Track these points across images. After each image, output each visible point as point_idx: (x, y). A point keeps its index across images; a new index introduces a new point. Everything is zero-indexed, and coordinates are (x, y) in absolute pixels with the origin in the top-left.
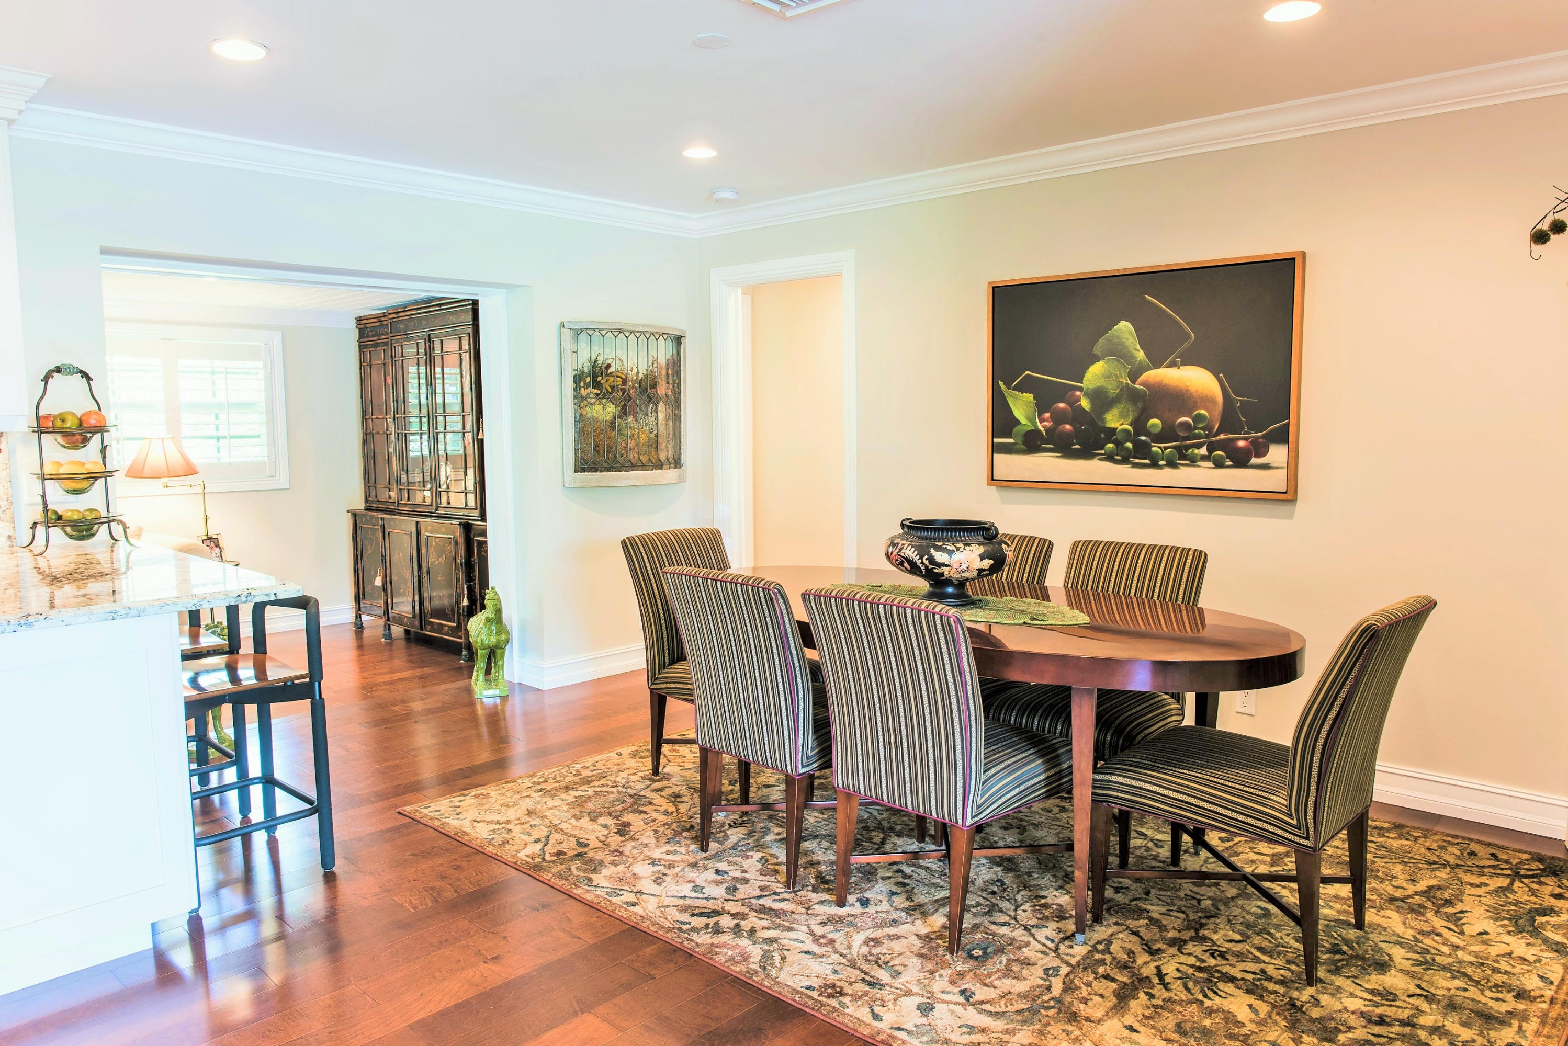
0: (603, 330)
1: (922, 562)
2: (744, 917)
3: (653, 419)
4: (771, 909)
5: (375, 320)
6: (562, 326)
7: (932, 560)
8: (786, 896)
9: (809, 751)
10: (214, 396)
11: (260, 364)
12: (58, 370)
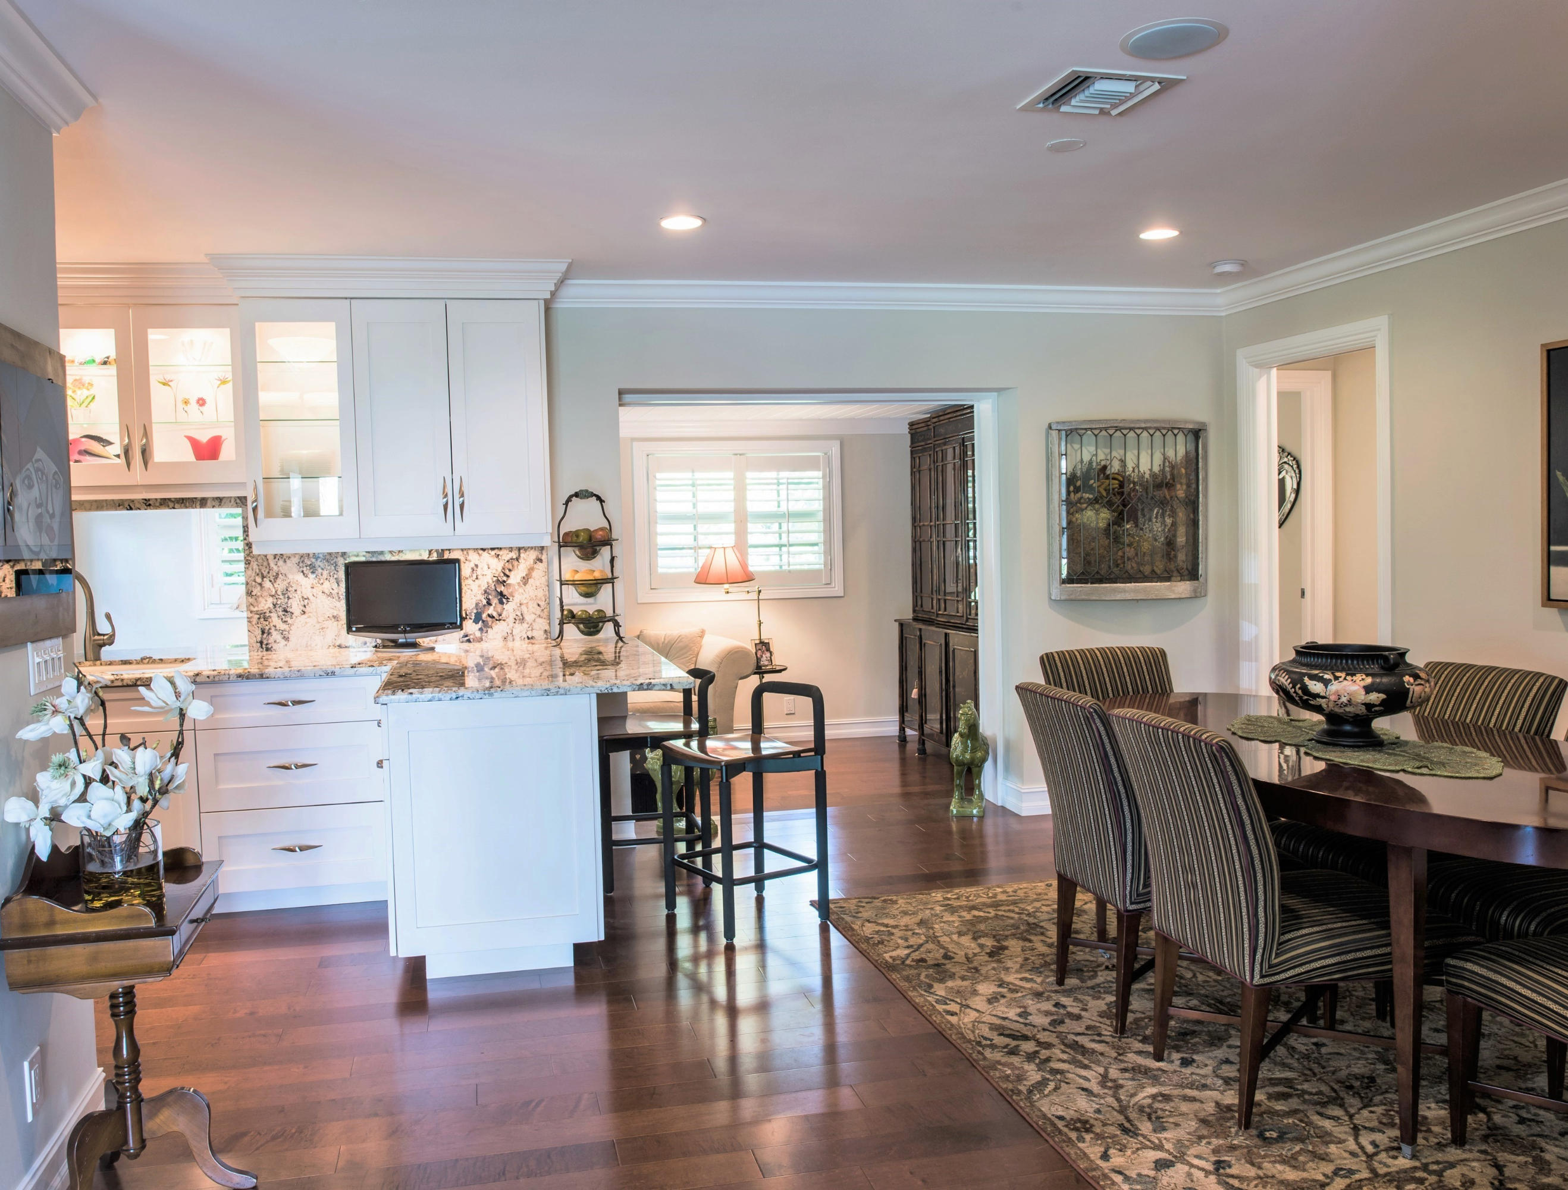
0: (1095, 429)
1: (1295, 692)
2: (1048, 1046)
3: (1159, 525)
4: (1083, 1046)
5: (923, 425)
6: (1050, 427)
7: (1305, 689)
8: (1108, 1039)
9: (1141, 887)
10: (779, 507)
11: (819, 474)
12: (576, 495)
